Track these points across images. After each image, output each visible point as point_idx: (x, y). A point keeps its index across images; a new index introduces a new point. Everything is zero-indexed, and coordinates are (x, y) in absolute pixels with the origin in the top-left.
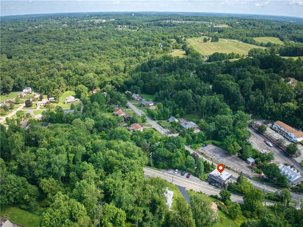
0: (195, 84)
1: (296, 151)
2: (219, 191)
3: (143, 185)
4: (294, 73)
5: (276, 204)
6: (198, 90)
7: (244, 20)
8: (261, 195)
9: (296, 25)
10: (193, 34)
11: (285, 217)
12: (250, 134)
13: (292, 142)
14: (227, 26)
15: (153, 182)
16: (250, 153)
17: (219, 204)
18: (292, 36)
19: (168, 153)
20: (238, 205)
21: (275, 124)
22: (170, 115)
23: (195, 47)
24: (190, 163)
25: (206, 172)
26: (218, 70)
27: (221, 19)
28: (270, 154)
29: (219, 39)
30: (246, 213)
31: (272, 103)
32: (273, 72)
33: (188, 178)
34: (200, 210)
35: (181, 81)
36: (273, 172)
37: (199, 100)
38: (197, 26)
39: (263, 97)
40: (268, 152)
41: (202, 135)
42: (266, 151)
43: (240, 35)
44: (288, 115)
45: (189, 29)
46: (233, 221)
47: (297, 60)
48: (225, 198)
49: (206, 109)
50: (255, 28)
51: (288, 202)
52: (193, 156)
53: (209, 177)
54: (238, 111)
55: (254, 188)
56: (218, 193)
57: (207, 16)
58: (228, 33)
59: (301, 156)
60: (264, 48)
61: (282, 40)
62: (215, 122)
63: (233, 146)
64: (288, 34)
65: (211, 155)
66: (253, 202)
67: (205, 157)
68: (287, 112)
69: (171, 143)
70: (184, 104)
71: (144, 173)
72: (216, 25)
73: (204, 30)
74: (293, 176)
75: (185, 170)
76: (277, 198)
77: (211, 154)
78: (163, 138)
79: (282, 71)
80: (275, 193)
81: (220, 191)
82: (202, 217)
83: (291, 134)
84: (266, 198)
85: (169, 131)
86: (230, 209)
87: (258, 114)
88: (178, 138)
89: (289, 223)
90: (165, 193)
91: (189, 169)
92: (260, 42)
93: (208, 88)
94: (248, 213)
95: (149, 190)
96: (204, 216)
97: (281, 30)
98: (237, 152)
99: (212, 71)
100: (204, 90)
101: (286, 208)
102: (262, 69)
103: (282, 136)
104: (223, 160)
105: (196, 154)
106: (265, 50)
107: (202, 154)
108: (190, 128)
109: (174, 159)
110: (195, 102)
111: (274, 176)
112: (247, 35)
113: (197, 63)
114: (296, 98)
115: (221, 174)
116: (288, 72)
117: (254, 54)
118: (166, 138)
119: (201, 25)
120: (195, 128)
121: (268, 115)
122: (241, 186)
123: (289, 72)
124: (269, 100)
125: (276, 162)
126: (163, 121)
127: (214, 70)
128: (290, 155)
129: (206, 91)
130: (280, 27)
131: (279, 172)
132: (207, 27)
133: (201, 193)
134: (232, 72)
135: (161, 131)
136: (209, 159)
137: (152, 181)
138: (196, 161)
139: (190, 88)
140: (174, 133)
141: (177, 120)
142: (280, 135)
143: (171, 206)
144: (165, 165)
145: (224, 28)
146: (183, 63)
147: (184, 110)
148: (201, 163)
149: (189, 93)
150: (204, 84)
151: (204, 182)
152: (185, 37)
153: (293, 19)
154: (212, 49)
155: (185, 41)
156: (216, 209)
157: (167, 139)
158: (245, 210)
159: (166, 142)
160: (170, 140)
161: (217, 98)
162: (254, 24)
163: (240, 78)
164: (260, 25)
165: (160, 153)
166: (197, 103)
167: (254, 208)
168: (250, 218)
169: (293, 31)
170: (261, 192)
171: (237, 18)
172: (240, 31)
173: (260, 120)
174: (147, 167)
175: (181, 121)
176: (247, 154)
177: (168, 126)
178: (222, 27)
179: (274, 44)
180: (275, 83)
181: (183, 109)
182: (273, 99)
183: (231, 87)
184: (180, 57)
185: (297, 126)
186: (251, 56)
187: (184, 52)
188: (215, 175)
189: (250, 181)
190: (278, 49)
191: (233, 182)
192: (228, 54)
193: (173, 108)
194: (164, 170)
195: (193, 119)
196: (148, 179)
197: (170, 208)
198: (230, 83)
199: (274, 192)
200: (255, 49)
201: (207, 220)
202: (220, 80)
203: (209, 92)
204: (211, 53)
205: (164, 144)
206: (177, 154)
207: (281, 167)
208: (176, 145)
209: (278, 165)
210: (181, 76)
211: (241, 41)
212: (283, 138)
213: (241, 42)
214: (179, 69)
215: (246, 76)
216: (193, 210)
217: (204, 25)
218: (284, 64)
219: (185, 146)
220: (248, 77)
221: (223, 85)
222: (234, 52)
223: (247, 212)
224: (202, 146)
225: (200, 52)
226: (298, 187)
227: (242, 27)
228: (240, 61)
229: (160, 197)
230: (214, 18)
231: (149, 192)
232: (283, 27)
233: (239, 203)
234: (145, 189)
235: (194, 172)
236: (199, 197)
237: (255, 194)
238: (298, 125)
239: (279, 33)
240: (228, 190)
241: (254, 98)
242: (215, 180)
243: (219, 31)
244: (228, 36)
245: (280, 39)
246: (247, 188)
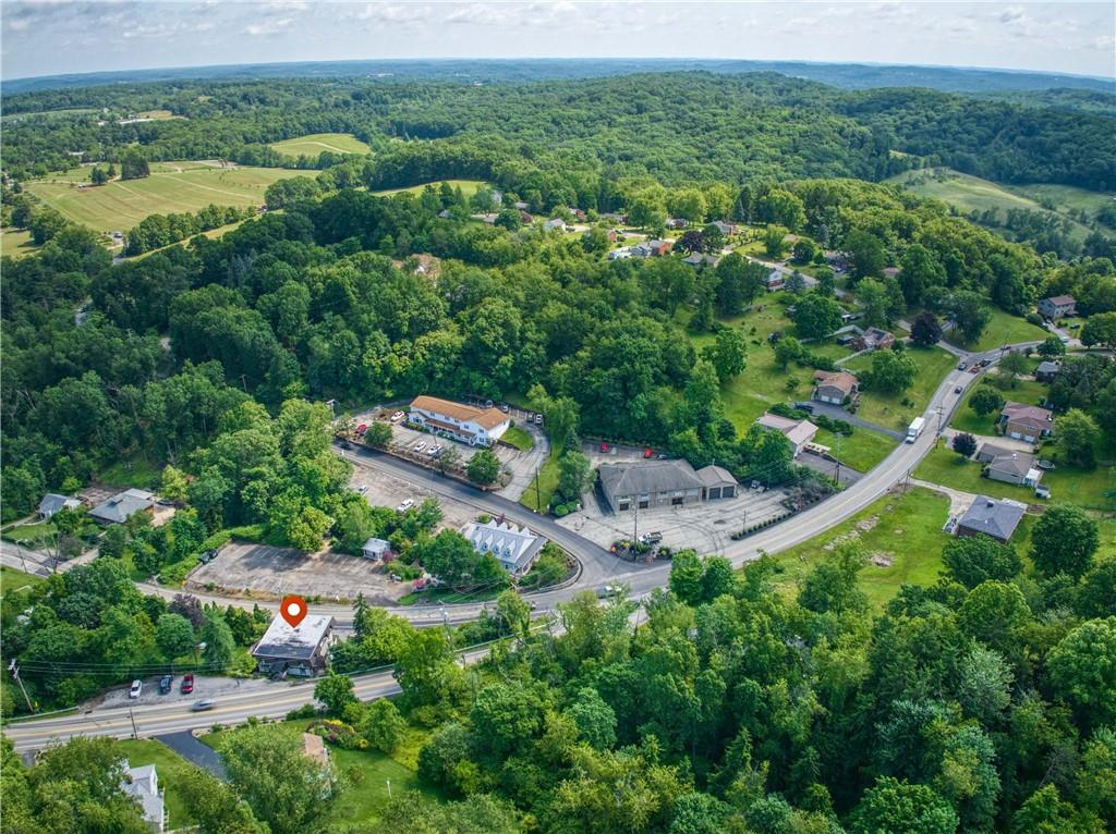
0: (103, 349)
1: (497, 469)
2: (308, 690)
3: (28, 792)
4: (423, 238)
5: (495, 647)
6: (123, 368)
7: (223, 86)
8: (442, 642)
9: (397, 85)
10: (42, 160)
11: (534, 674)
12: (347, 466)
13: (478, 446)
14: (166, 116)
15: (61, 764)
16: (365, 526)
17: (327, 729)
18: (392, 122)
19: (81, 635)
20: (387, 703)
21: (412, 409)
22: (40, 489)
23: (66, 207)
24: (175, 639)
25: (245, 645)
26: (175, 278)
27: (140, 94)
28: (425, 507)
29: (152, 166)
30: (419, 718)
31: (385, 346)
32: (361, 247)
33: (189, 692)
34: (269, 781)
35: (43, 349)
36: (452, 556)
37: (135, 405)
38: (53, 129)
39: (353, 335)
40: (419, 502)
41: (184, 524)
42: (412, 501)
43: (221, 140)
44: (443, 371)
45: (23, 143)
46: (390, 762)
47: (424, 196)
48: (337, 703)
49: (170, 427)
50: (268, 112)
51: (525, 627)
52: (180, 607)
53: (259, 659)
54: (287, 402)
55: (415, 631)
56: (312, 697)
57: (83, 86)
58: (175, 139)
59: (515, 480)
60: (313, 175)
61: (364, 138)
62: (217, 463)
63: (305, 524)
64: (380, 118)
65: (240, 580)
66: (427, 673)
67: (225, 597)
68: (438, 362)
69: (80, 594)
70: (83, 434)
71: (15, 749)
72: (126, 117)
73: (83, 141)
74: (511, 547)
75: (168, 670)
76: (490, 629)
77: (239, 577)
78: (41, 587)
79: (389, 239)
80: (481, 617)
81: (313, 686)
82: (289, 800)
83: (467, 424)
84: (459, 643)
85: (53, 552)
86: (367, 728)
87: (354, 395)
88: (99, 568)
89: (550, 685)
90: (123, 786)
91: (180, 660)
92: (296, 155)
93: (157, 352)
94: (425, 713)
95: (60, 802)
96: (292, 793)
97: (352, 108)
98: (325, 536)
99: (155, 285)
100: (144, 363)
101: (527, 647)
102: (324, 246)
103: (445, 440)
104: (289, 581)
105: (186, 598)
106: (317, 179)
107: (209, 588)
108: (132, 514)
109: (111, 647)
110: (121, 413)
111: (459, 566)
112: (245, 138)
113: (87, 269)
114: (451, 314)
115: (297, 631)
116: (405, 238)
117: (285, 200)
118: (53, 582)
119: (67, 123)
120: (152, 506)
121: (383, 388)
122: (374, 641)
123: (410, 237)
124: (374, 339)
125: (452, 523)
126: (17, 524)
127: (161, 280)
128: (484, 488)
129: (154, 364)
130: (349, 98)
131: (470, 552)
132: (94, 129)
133: (253, 722)
134: (226, 277)
135: (23, 564)
136: (240, 595)
137: (54, 764)
138: (194, 622)
139: (87, 366)
140: (77, 554)
141: (73, 504)
142: (438, 439)
143: (163, 817)
144: (86, 685)
145: (159, 122)
146: (35, 279)
147: (89, 457)
148: (215, 622)
149: (89, 386)
150: (139, 339)
151: (249, 683)
152: (13, 176)
153: (381, 65)
154: (135, 206)
155: (17, 192)
156: (322, 752)
157: (60, 585)
158: (413, 711)
159: (56, 598)
160: (71, 584)
161: (199, 379)
162: (261, 96)
163: (258, 288)
164: (281, 99)
165: (50, 647)
166: (132, 415)
167: (435, 691)
168: (435, 726)
169: (391, 106)
170: (439, 633)
171: (198, 83)
172: (220, 126)
173: (366, 411)
174: (18, 721)
175: (91, 499)
176: (357, 530)
177: (45, 534)
178: (151, 122)
179: (344, 155)
180: (379, 282)
181: (82, 452)
182: (384, 332)
183: (238, 327)
184: (13, 258)
185: (477, 396)
186: (277, 209)
187: (26, 236)
188: (277, 643)
189: (397, 613)
190: (358, 171)
191: (344, 639)
192: (195, 214)
193: (44, 459)
194: (86, 706)
195: (134, 477)
196: (37, 763)
197: (162, 826)
198: (231, 314)
199: (477, 613)
200: (285, 183)
201: (308, 800)
202: (193, 312)
203: (164, 361)
204: (133, 221)
205: (52, 607)
206: (117, 625)
207: (470, 532)
208: (100, 594)
209: (460, 531)
210: (38, 330)
211: (229, 163)
212: (448, 445)
213: (231, 166)
214: (21, 308)
215: (277, 278)
216: (246, 795)
217: (81, 122)
218: (388, 216)
219: (137, 584)
220: (285, 279)
221: (207, 329)
222: (217, 204)
223: (420, 713)
224: (200, 560)
225: (90, 226)
226: (537, 572)
227: (221, 113)
228: (244, 231)
229: (110, 807)
230: (114, 93)
231: (61, 808)
232: (357, 97)
233: (386, 697)
234: (43, 804)
235: (201, 662)
236: (250, 739)
237: (422, 645)
238: (480, 392)
239: (349, 116)
240: (339, 670)
241: (327, 346)
242: (285, 659)
243: (140, 136)
244: (181, 150)
245: (357, 137)
246: (395, 637)
